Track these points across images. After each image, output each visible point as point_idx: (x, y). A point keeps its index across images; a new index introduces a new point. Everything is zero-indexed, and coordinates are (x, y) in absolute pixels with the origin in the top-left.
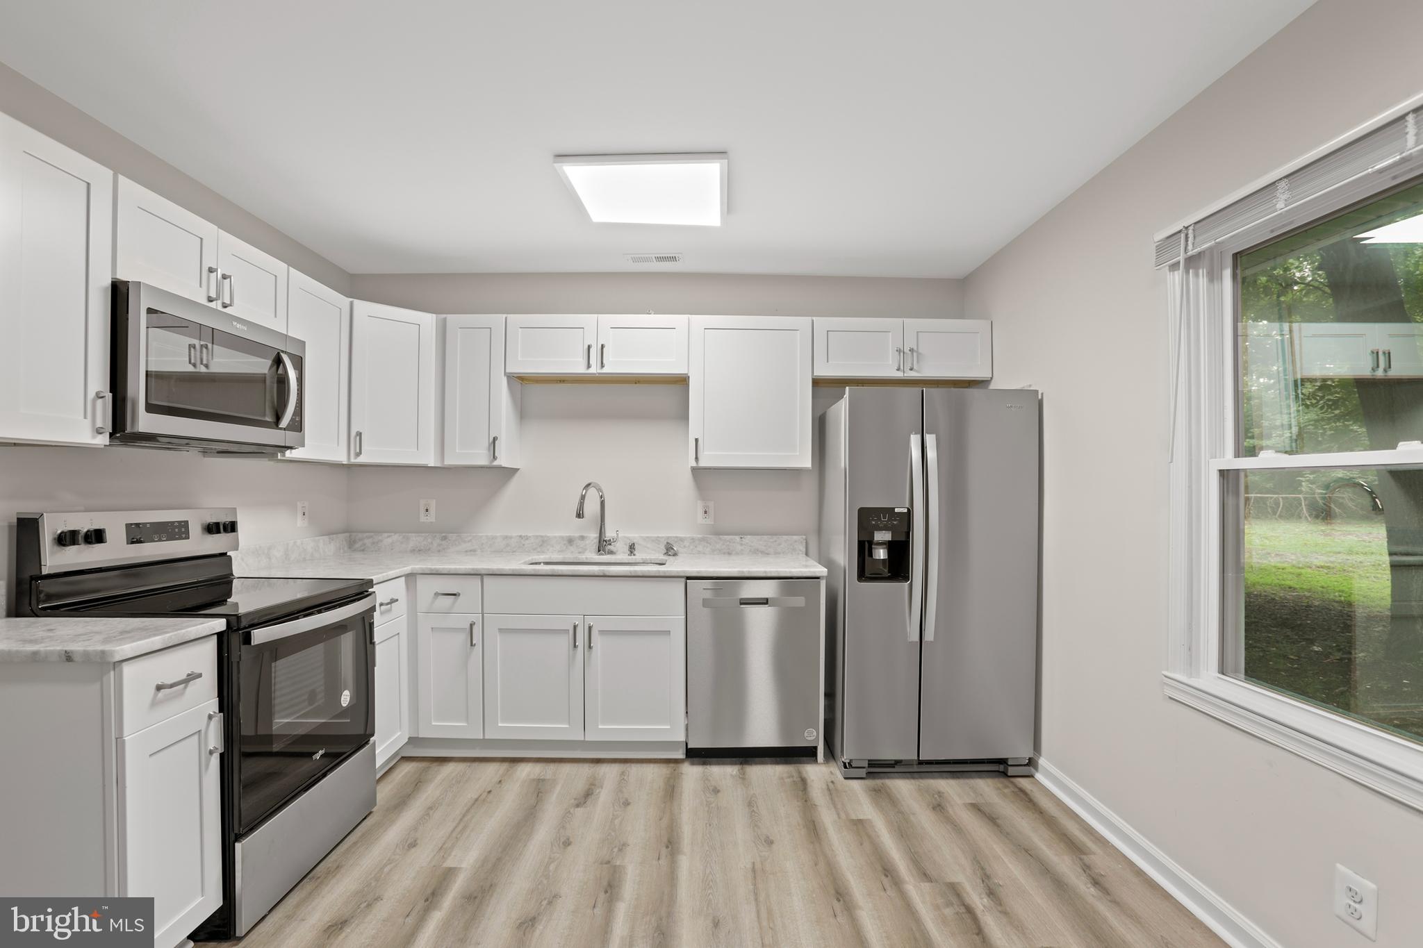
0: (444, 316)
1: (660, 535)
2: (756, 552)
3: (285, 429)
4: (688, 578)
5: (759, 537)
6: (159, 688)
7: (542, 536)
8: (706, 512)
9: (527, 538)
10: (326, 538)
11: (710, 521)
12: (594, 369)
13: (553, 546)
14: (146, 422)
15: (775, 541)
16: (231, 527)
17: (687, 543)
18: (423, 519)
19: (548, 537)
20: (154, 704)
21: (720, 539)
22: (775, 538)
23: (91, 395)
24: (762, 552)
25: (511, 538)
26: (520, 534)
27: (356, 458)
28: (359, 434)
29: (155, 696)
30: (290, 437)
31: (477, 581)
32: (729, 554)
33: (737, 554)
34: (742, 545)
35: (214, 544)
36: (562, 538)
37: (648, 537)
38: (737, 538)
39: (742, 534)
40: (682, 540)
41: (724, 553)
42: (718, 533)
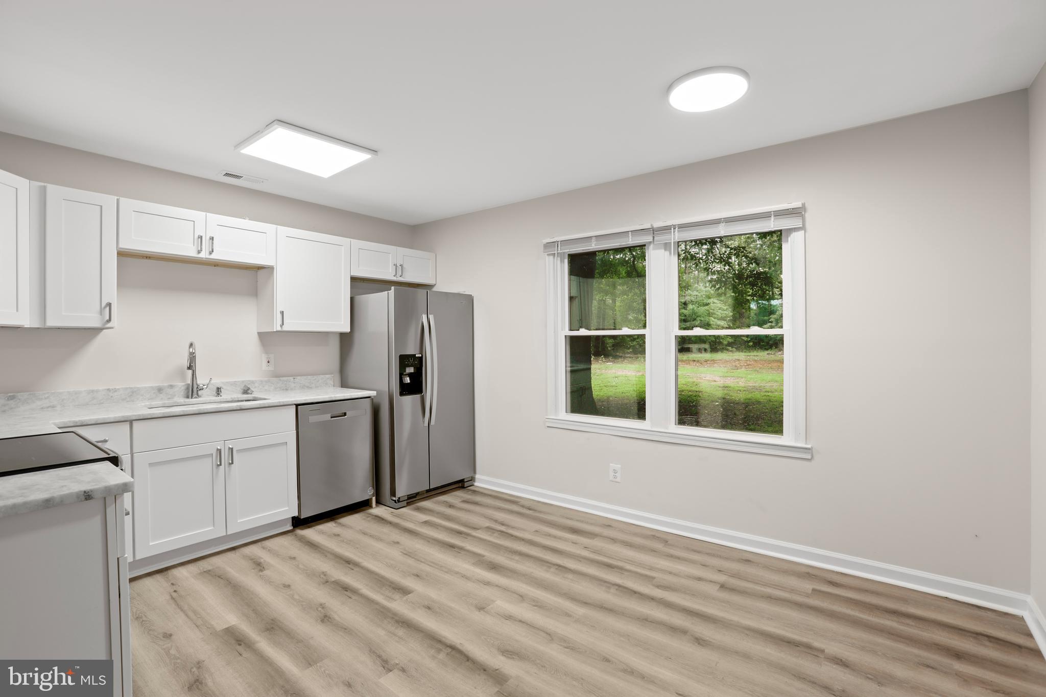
1: (237, 380)
2: (304, 387)
4: (297, 405)
5: (305, 377)
7: (131, 388)
8: (269, 362)
9: (115, 390)
11: (271, 368)
12: (204, 255)
13: (142, 395)
15: (315, 379)
17: (256, 385)
21: (280, 380)
22: (315, 377)
24: (308, 387)
25: (97, 391)
26: (108, 388)
31: (127, 426)
32: (287, 390)
33: (292, 389)
34: (294, 383)
36: (152, 387)
37: (227, 382)
38: (291, 378)
39: (294, 376)
40: (253, 382)
41: (283, 390)
42: (278, 376)
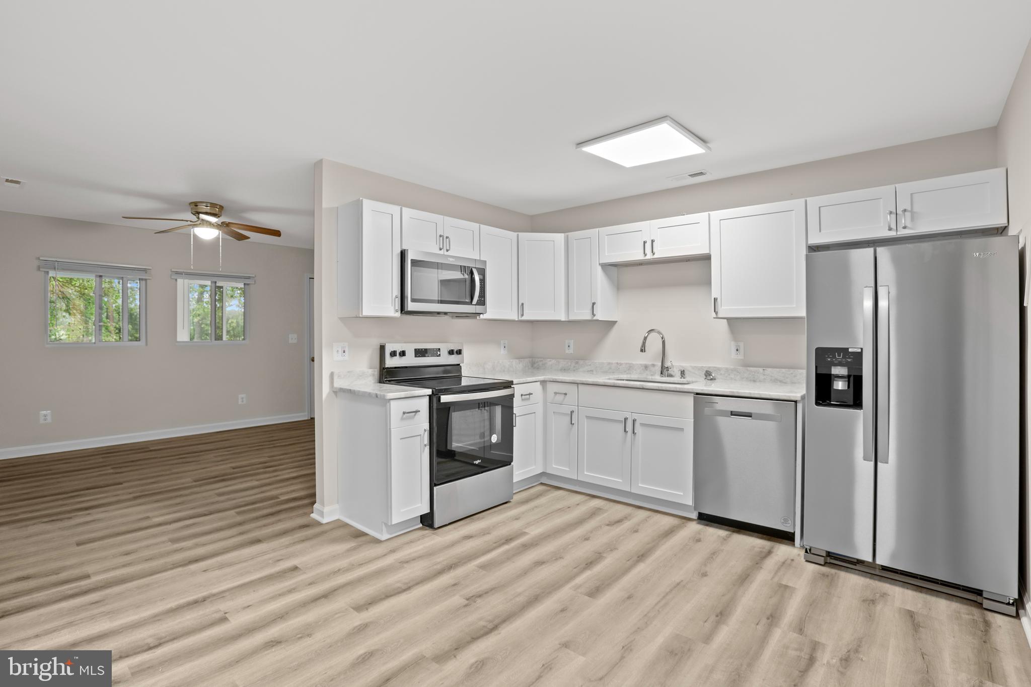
0: (567, 234)
1: (704, 366)
2: (775, 381)
3: (475, 305)
5: (778, 369)
6: (404, 413)
7: (629, 363)
8: (737, 350)
9: (621, 364)
10: (517, 360)
11: (741, 357)
12: (649, 256)
13: (635, 370)
14: (411, 306)
15: (792, 374)
16: (459, 352)
17: (722, 372)
18: (567, 352)
19: (633, 364)
20: (402, 419)
21: (747, 370)
22: (792, 371)
23: (394, 296)
24: (781, 381)
25: (612, 364)
26: (617, 362)
27: (521, 317)
28: (523, 304)
29: (403, 416)
30: (479, 309)
31: (575, 387)
32: (754, 381)
33: (760, 381)
34: (764, 375)
35: (453, 360)
36: (641, 364)
37: (695, 367)
38: (761, 370)
39: (765, 366)
40: (719, 369)
41: (750, 381)
42: (746, 365)
